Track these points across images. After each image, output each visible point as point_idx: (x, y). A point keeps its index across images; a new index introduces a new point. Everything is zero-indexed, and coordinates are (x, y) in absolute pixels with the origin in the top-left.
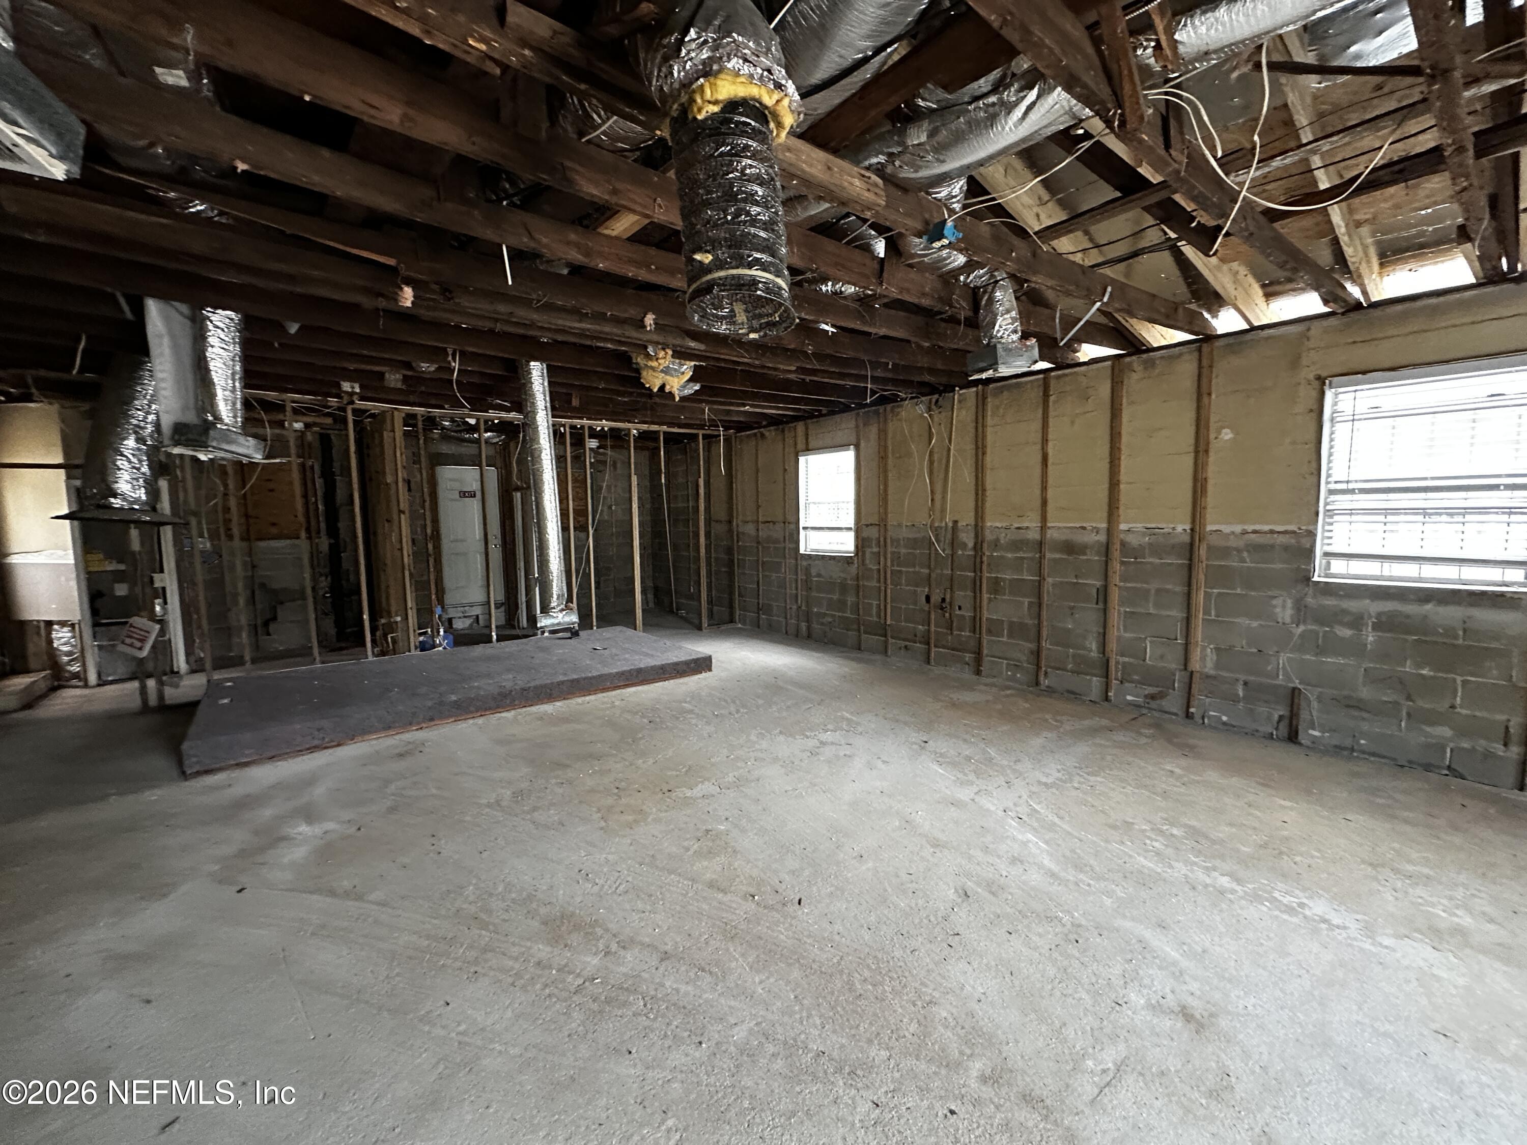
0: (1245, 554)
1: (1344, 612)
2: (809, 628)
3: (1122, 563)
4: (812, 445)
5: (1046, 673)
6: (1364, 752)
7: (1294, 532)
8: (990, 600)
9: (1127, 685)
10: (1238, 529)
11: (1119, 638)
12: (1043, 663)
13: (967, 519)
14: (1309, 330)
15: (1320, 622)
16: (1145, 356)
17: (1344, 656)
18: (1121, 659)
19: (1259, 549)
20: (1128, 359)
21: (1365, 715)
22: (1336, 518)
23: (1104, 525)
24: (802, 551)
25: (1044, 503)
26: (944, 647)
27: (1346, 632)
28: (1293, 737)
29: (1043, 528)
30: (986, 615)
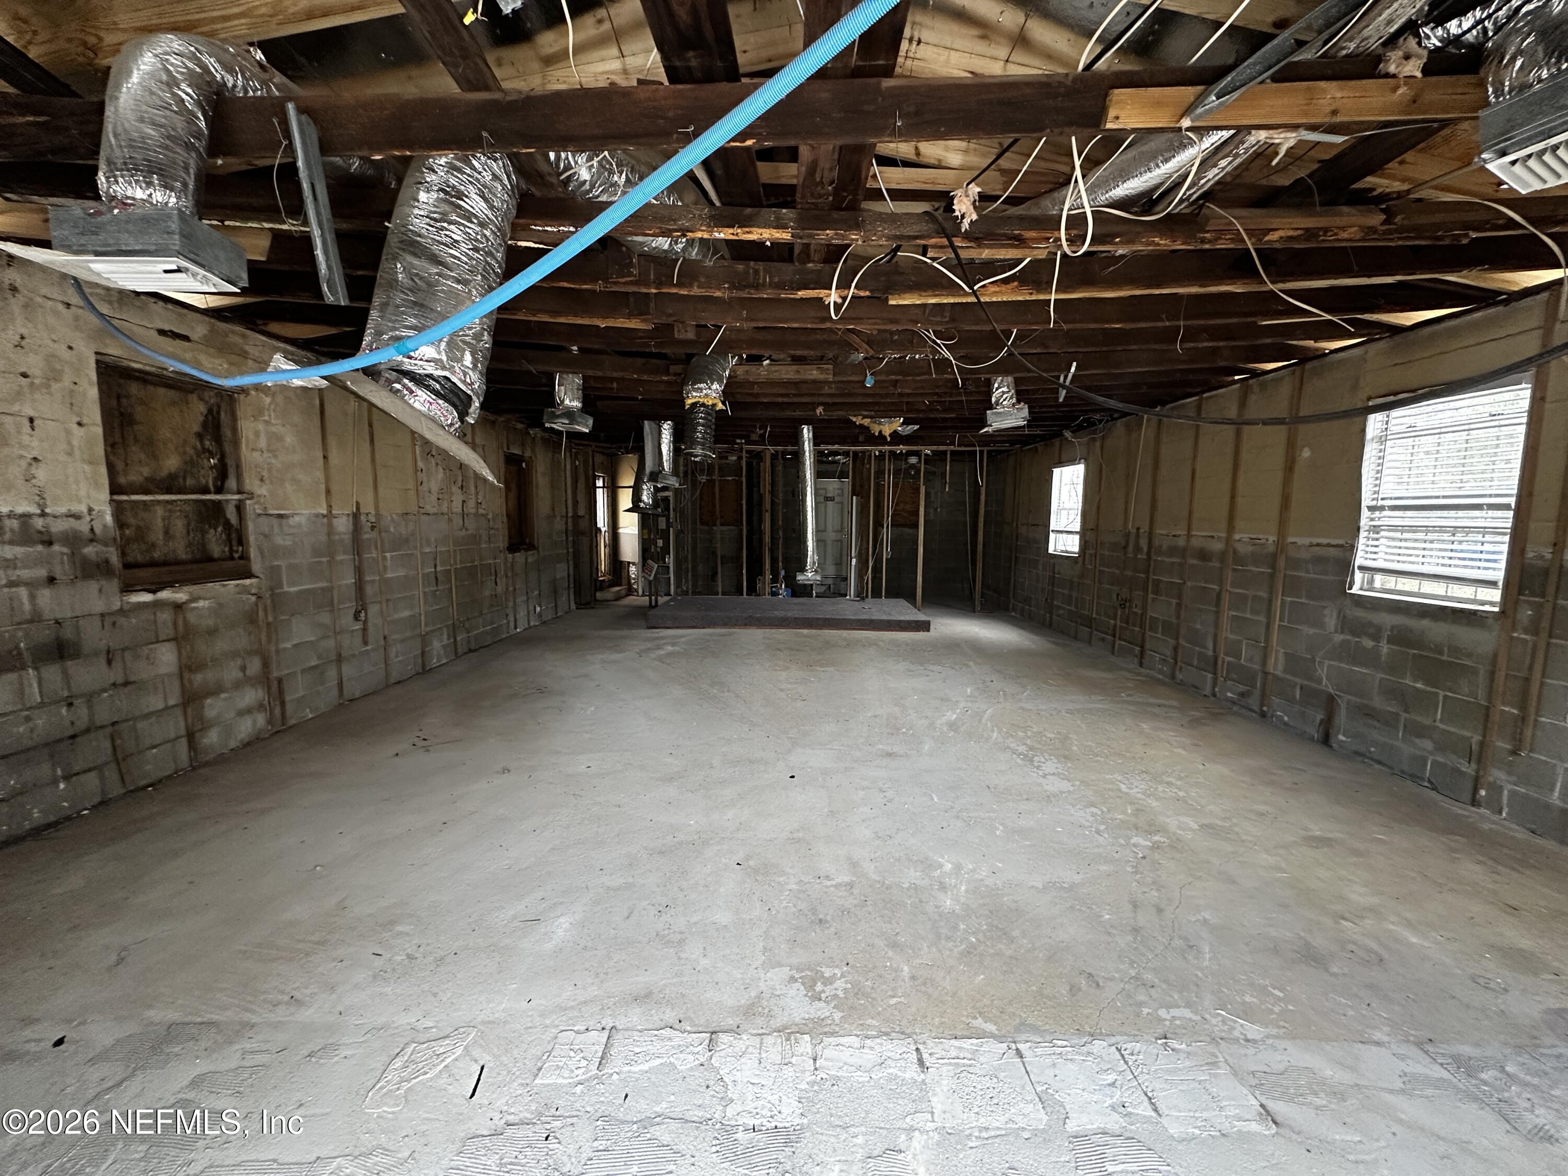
0: (1310, 566)
1: (1370, 624)
2: (1051, 618)
3: (1234, 570)
4: (1064, 458)
5: (1181, 668)
6: (1372, 759)
7: (1342, 546)
8: (1153, 600)
9: (1229, 682)
10: (1306, 541)
11: (1226, 638)
12: (1179, 659)
13: (1145, 528)
14: (1366, 352)
15: (1353, 633)
16: (1261, 378)
17: (1366, 666)
18: (1228, 659)
19: (1319, 560)
20: (1251, 382)
21: (1375, 723)
22: (1383, 533)
23: (1224, 535)
24: (1051, 551)
25: (1190, 513)
26: (1125, 640)
27: (1368, 643)
28: (1326, 740)
29: (1189, 536)
30: (1150, 613)
